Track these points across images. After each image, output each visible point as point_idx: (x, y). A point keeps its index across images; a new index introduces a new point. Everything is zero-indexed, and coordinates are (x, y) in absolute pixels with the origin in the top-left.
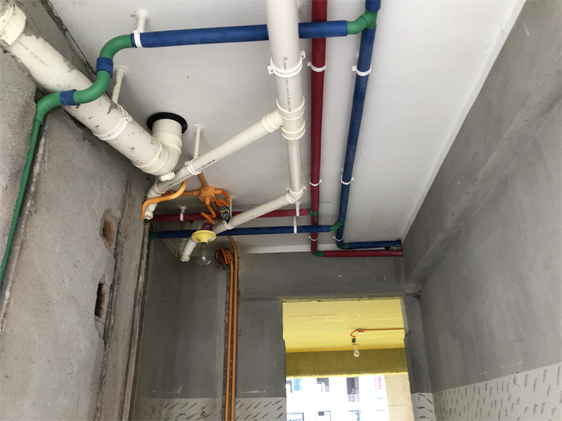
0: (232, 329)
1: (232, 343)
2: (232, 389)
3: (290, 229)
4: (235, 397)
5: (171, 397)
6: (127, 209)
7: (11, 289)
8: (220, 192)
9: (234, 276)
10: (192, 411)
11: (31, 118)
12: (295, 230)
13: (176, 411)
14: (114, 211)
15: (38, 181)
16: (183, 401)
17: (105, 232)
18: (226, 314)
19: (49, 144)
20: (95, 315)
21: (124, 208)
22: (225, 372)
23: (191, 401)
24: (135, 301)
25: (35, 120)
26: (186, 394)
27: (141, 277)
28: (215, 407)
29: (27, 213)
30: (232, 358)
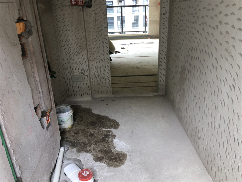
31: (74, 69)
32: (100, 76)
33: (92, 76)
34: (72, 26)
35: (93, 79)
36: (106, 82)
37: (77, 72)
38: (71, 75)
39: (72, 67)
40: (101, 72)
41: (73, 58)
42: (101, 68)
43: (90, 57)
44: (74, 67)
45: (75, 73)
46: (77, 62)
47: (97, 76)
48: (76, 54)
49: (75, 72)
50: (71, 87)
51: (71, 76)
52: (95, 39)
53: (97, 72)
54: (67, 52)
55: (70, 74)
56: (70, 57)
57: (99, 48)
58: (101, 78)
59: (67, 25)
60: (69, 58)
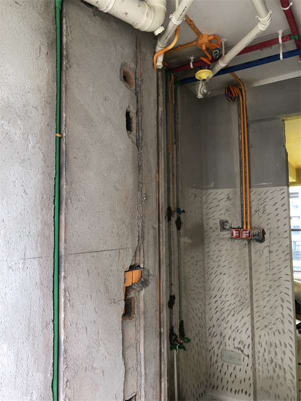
0: (244, 144)
1: (245, 153)
2: (247, 182)
3: (277, 57)
4: (250, 187)
5: (207, 189)
6: (139, 61)
7: (65, 112)
8: (212, 37)
9: (243, 106)
10: (221, 197)
11: (53, 6)
12: (281, 57)
13: (211, 197)
14: (129, 63)
15: (67, 48)
16: (215, 191)
17: (125, 78)
18: (239, 133)
19: (69, 22)
20: (127, 130)
21: (137, 61)
22: (241, 172)
23: (220, 191)
24: (158, 123)
25: (55, 7)
26: (216, 187)
27: (160, 108)
28: (236, 193)
29: (64, 68)
30: (245, 162)
31: (227, 338)
32: (274, 362)
33: (259, 358)
34: (230, 268)
35: (261, 365)
36: (286, 376)
37: (230, 346)
38: (221, 348)
39: (223, 335)
40: (276, 354)
41: (227, 320)
42: (276, 347)
43: (257, 321)
44: (227, 335)
45: (227, 346)
46: (233, 328)
47: (268, 361)
48: (232, 313)
49: (227, 344)
50: (219, 370)
51: (220, 350)
52: (267, 291)
53: (269, 353)
54: (219, 307)
55: (219, 347)
56: (223, 317)
57: (273, 308)
58: (276, 367)
59: (223, 267)
60: (220, 318)
